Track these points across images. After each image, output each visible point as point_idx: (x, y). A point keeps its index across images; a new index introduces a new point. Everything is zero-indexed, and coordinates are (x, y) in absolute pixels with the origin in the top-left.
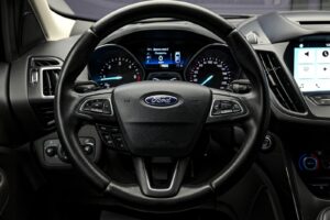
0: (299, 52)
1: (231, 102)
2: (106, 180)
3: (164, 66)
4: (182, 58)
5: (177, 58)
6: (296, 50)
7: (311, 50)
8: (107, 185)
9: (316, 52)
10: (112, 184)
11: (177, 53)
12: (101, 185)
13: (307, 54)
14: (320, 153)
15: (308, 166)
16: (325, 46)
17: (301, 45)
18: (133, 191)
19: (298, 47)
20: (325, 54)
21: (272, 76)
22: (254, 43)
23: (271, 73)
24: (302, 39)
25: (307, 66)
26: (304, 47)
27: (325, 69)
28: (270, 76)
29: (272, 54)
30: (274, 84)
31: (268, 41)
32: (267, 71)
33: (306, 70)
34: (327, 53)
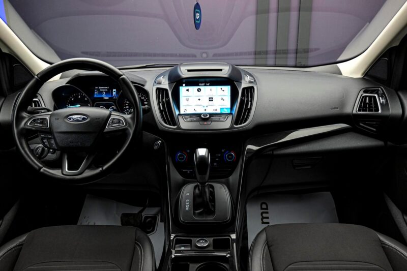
0: (183, 89)
1: (119, 119)
2: (41, 166)
3: (106, 98)
4: (117, 93)
5: (114, 93)
6: (181, 88)
7: (190, 88)
8: (41, 168)
9: (193, 89)
10: (44, 168)
11: (114, 90)
12: (37, 168)
13: (188, 90)
14: (188, 151)
15: (180, 159)
16: (199, 85)
17: (184, 85)
18: (57, 173)
19: (182, 86)
20: (199, 90)
21: (162, 104)
22: (160, 83)
23: (163, 102)
24: (184, 81)
25: (188, 98)
26: (186, 86)
27: (199, 100)
28: (161, 104)
29: (166, 90)
30: (162, 109)
31: (167, 82)
32: (161, 101)
33: (187, 100)
34: (200, 90)
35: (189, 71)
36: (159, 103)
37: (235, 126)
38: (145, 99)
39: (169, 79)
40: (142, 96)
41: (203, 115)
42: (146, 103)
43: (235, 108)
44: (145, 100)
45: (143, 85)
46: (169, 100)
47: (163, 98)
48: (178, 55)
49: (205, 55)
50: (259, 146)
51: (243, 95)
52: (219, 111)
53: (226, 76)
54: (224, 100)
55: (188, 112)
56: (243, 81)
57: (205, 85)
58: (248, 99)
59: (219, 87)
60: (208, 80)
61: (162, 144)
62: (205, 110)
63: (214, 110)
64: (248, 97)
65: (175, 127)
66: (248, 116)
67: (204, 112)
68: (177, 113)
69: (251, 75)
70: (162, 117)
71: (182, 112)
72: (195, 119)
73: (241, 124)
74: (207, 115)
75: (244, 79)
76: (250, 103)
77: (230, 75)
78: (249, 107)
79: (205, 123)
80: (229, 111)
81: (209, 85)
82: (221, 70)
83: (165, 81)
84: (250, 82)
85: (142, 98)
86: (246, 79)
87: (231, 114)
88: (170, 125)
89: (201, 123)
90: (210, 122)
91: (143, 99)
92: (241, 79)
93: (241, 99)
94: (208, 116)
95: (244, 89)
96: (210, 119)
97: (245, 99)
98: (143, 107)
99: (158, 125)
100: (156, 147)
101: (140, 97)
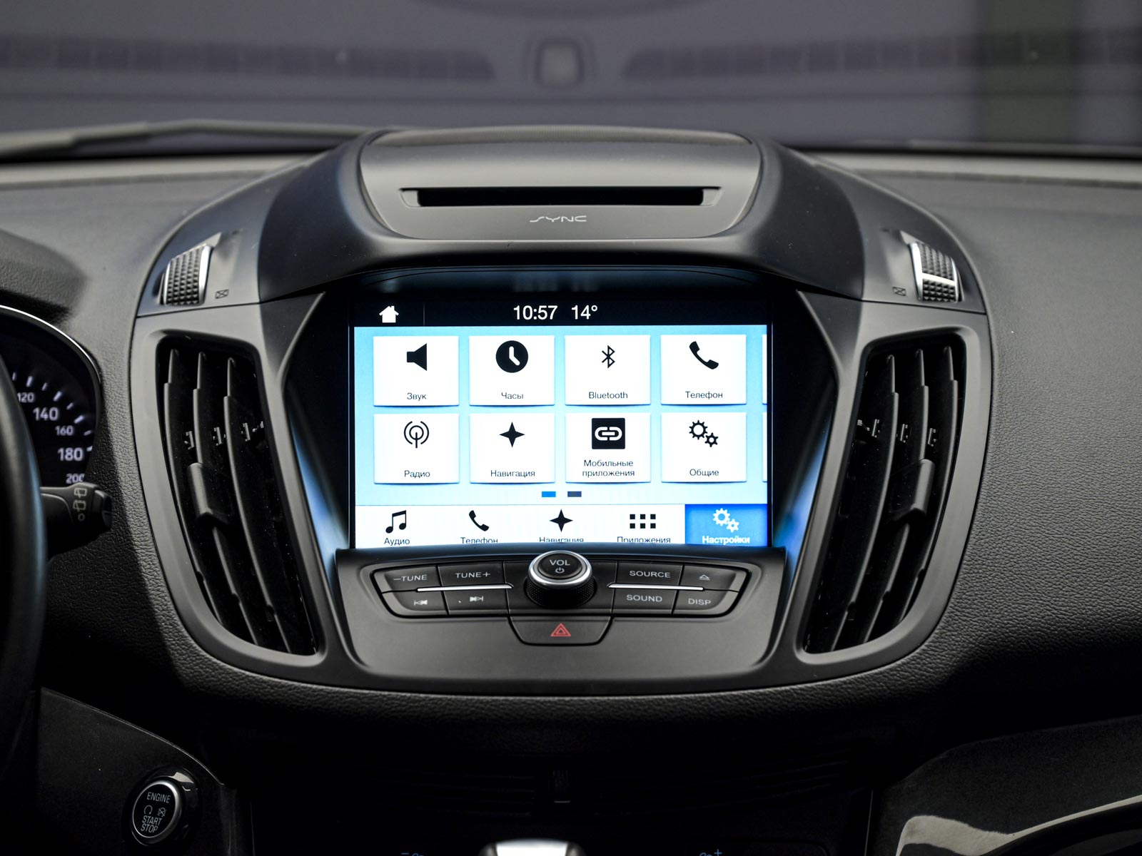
0: (379, 350)
6: (363, 337)
7: (438, 339)
9: (463, 348)
13: (419, 357)
16: (509, 320)
17: (389, 314)
19: (377, 322)
21: (205, 472)
22: (189, 297)
23: (216, 454)
24: (391, 283)
25: (416, 417)
26: (401, 322)
27: (512, 435)
28: (195, 469)
29: (243, 354)
30: (203, 507)
31: (251, 290)
32: (196, 439)
33: (416, 435)
34: (522, 353)
35: (429, 197)
36: (181, 458)
37: (805, 657)
38: (66, 419)
39: (269, 267)
40: (44, 400)
41: (545, 567)
42: (71, 454)
43: (803, 510)
44: (67, 431)
45: (56, 313)
46: (265, 436)
47: (213, 418)
48: (342, 56)
49: (560, 65)
50: (1007, 830)
51: (870, 402)
52: (671, 532)
53: (730, 245)
54: (712, 440)
55: (420, 536)
56: (871, 289)
57: (565, 318)
58: (914, 433)
59: (676, 338)
60: (584, 276)
61: (198, 801)
62: (561, 521)
63: (636, 520)
64: (909, 414)
65: (315, 660)
66: (912, 572)
67: (553, 534)
68: (330, 542)
69: (936, 239)
70: (209, 574)
71: (370, 536)
72: (475, 592)
73: (850, 639)
74: (574, 567)
75: (883, 271)
76: (926, 466)
77: (764, 237)
78: (919, 503)
79: (561, 630)
80: (751, 533)
81: (596, 320)
82: (691, 196)
83: (237, 275)
84: (932, 295)
85: (42, 414)
86: (897, 265)
87: (771, 553)
88: (272, 642)
89: (522, 626)
90: (599, 626)
91: (50, 425)
92: (856, 267)
93: (857, 435)
94: (584, 576)
95: (878, 353)
96: (599, 599)
97: (885, 428)
98: (52, 492)
99: (170, 640)
100: (151, 823)
101: (28, 408)
